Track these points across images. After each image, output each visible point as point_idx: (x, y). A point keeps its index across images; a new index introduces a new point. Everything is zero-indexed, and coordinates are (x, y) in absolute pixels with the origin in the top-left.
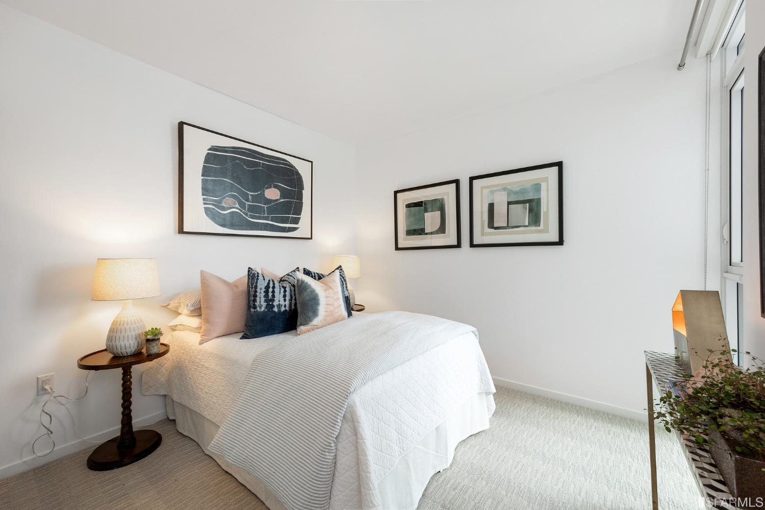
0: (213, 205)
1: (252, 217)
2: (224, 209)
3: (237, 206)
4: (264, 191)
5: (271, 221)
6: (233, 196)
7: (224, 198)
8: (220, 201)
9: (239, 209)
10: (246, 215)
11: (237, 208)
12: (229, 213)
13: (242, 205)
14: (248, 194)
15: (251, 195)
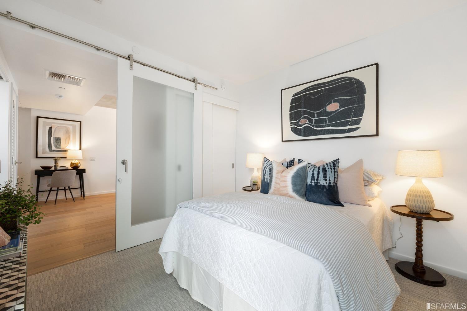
0: (295, 125)
1: (317, 127)
2: (300, 126)
3: (308, 122)
4: (325, 108)
5: (332, 127)
6: (305, 118)
7: (301, 119)
8: (298, 122)
9: (309, 124)
10: (313, 126)
11: (308, 124)
12: (303, 128)
13: (311, 121)
14: (314, 113)
15: (316, 113)
